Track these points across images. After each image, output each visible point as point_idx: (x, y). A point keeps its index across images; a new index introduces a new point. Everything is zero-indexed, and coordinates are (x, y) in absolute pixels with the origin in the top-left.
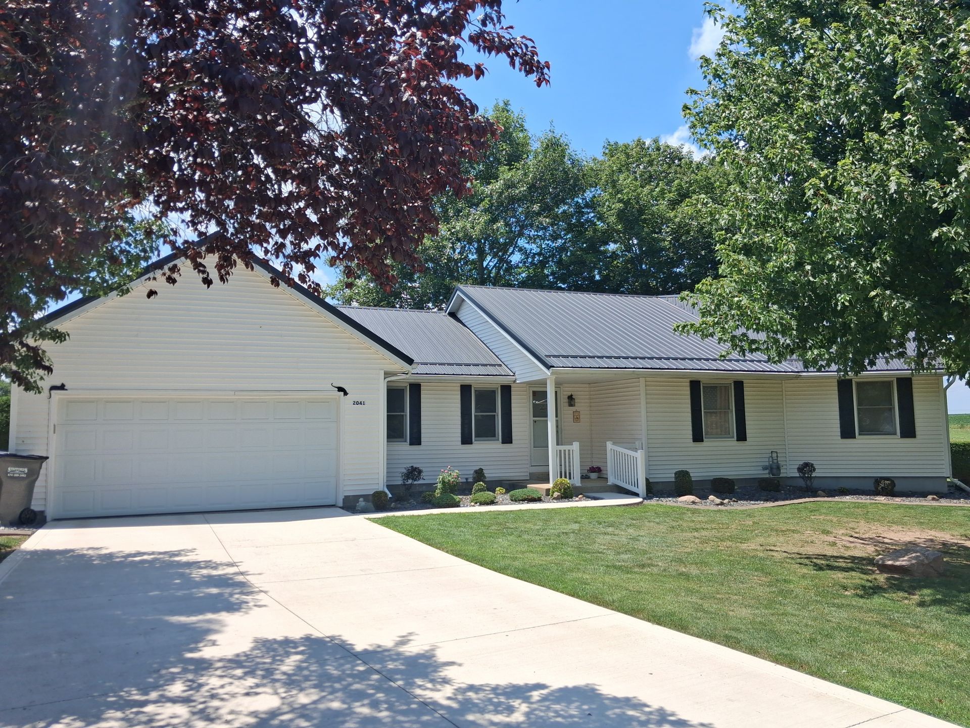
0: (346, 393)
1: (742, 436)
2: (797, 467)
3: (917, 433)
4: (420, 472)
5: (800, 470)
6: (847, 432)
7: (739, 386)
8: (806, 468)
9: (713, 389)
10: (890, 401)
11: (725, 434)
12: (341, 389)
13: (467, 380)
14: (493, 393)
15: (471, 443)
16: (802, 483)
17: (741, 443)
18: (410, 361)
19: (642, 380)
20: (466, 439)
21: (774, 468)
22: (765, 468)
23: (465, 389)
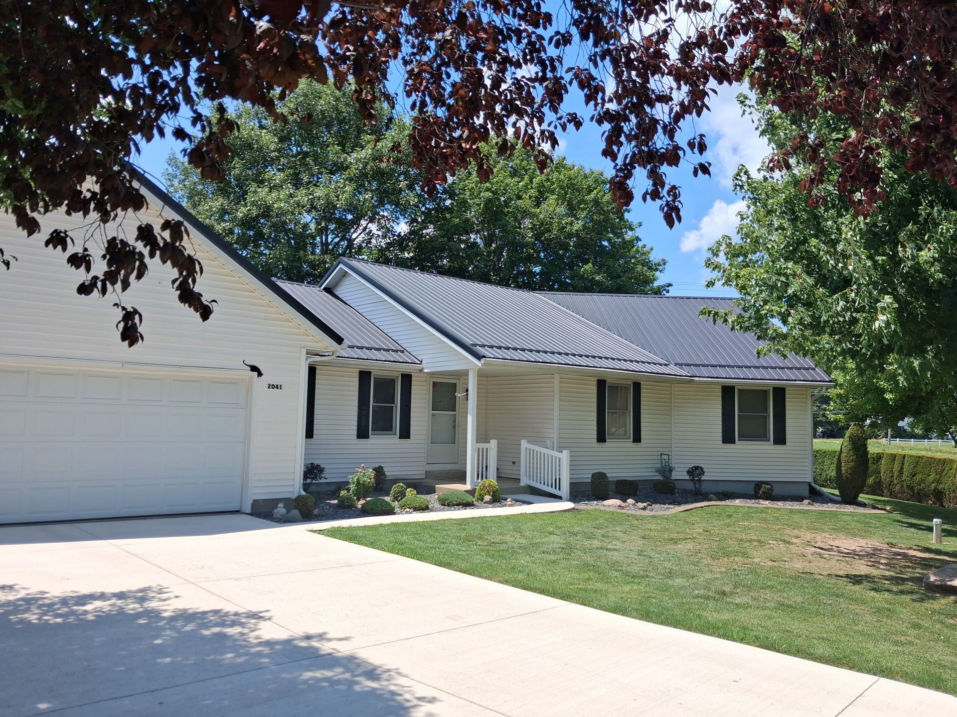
0: (260, 374)
1: (637, 439)
2: (686, 469)
3: (787, 440)
4: (321, 470)
5: (689, 472)
6: (728, 438)
7: (637, 386)
8: (696, 472)
9: (615, 388)
10: (766, 410)
11: (624, 436)
12: (254, 369)
13: (366, 366)
14: (392, 381)
15: (368, 437)
16: (690, 486)
17: (636, 445)
18: (339, 340)
19: (557, 377)
20: (362, 434)
21: (666, 470)
22: (658, 471)
23: (364, 376)
